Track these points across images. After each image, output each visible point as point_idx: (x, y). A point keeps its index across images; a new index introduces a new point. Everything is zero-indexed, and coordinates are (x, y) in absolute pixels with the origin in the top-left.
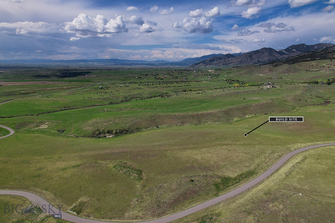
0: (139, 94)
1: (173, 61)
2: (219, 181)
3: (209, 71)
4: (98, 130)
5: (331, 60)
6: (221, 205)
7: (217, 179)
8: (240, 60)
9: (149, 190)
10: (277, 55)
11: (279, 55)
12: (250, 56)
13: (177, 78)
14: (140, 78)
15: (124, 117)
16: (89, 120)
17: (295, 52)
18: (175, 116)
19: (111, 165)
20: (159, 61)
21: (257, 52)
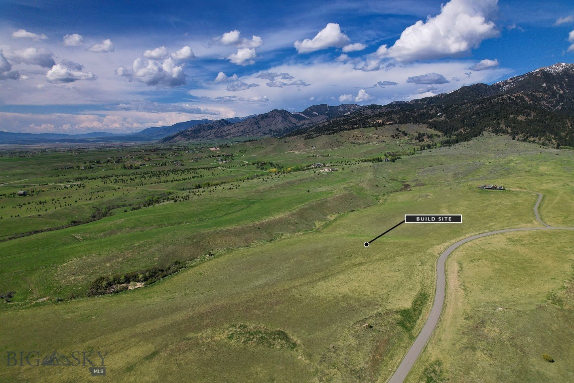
0: (120, 198)
1: (122, 133)
2: (399, 317)
3: (212, 149)
4: (102, 278)
5: (377, 129)
6: (429, 349)
7: (396, 316)
8: (242, 129)
9: (322, 358)
10: (294, 121)
11: (297, 121)
12: (257, 123)
13: (166, 165)
14: (90, 168)
15: (139, 247)
16: (63, 262)
17: (316, 115)
18: (229, 230)
19: (221, 336)
20: (95, 133)
21: (265, 116)
